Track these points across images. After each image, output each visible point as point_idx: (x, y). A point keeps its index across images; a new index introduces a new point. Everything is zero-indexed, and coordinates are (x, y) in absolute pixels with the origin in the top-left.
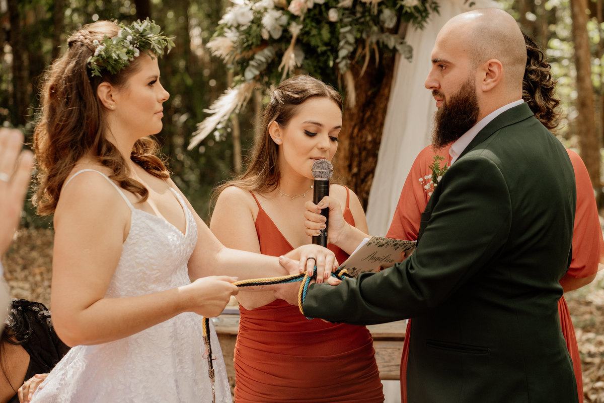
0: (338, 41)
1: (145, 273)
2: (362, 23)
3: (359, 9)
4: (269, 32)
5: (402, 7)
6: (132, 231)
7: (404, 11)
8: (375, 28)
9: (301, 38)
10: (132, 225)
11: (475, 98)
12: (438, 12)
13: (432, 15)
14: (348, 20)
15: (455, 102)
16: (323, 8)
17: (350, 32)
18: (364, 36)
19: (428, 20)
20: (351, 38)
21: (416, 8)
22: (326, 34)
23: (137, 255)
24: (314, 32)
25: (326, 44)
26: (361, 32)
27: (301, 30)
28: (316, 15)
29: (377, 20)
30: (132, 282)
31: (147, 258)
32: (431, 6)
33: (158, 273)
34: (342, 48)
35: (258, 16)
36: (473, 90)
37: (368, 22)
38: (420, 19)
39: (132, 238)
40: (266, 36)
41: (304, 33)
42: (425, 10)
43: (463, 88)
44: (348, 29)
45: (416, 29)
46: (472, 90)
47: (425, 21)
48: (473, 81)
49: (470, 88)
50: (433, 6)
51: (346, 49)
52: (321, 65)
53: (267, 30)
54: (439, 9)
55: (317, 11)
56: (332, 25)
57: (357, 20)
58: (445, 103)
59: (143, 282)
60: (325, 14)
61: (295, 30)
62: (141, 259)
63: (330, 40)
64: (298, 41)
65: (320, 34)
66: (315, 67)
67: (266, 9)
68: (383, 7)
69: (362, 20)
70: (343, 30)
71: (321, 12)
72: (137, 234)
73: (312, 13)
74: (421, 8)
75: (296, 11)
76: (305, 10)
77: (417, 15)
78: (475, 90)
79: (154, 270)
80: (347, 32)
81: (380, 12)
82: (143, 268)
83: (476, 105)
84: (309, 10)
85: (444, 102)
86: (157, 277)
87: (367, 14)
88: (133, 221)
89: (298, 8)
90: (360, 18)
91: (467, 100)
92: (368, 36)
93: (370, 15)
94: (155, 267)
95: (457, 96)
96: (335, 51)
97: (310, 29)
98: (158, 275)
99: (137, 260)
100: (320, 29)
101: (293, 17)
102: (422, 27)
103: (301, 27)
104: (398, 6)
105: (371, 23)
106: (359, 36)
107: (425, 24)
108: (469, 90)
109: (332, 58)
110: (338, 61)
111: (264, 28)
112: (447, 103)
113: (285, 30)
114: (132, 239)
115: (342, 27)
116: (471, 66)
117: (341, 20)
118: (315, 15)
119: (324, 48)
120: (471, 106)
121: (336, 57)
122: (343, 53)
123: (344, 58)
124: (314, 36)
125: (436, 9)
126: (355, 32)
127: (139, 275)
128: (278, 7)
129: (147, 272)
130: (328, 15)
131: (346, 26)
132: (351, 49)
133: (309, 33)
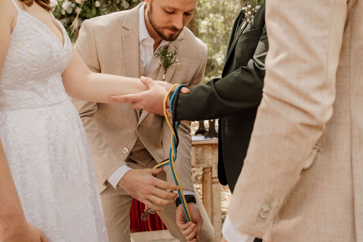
4: (66, 11)
6: (18, 28)
7: (133, 2)
9: (81, 15)
10: (17, 23)
14: (105, 6)
16: (92, 0)
22: (94, 11)
24: (88, 11)
27: (81, 11)
29: (119, 6)
30: (12, 76)
35: (60, 4)
37: (114, 7)
39: (16, 34)
40: (64, 13)
41: (83, 12)
44: (105, 9)
55: (89, 2)
56: (97, 8)
57: (109, 6)
59: (22, 77)
60: (93, 3)
61: (79, 11)
62: (24, 55)
63: (96, 15)
64: (80, 16)
65: (91, 12)
67: (64, 1)
70: (103, 10)
71: (91, 3)
72: (21, 32)
73: (87, 3)
75: (79, 2)
76: (83, 2)
80: (104, 11)
81: (121, 2)
84: (85, 2)
86: (36, 74)
87: (114, 3)
88: (18, 20)
93: (115, 4)
94: (36, 65)
97: (86, 10)
98: (37, 72)
100: (91, 10)
101: (78, 5)
103: (81, 9)
111: (63, 9)
113: (74, 10)
114: (16, 36)
115: (102, 9)
117: (101, 6)
118: (88, 4)
124: (88, 13)
126: (109, 11)
127: (20, 70)
128: (70, 0)
129: (27, 68)
130: (95, 4)
131: (104, 8)
133: (85, 12)
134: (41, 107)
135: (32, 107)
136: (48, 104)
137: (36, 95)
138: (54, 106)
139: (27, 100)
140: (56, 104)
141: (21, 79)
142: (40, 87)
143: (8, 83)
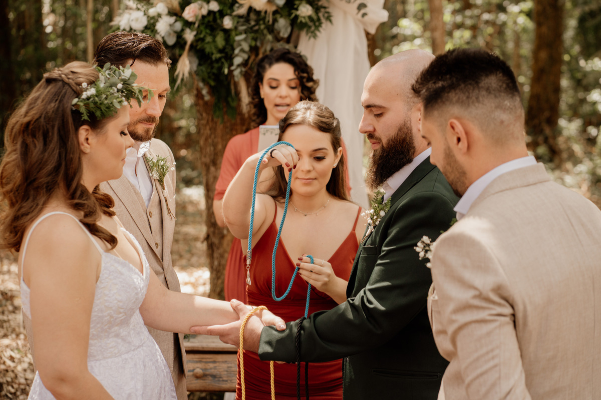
0: (233, 49)
1: (111, 317)
2: (256, 32)
3: (253, 16)
4: (163, 38)
5: (297, 17)
6: (103, 274)
7: (299, 21)
8: (270, 37)
9: (195, 44)
10: (102, 269)
11: (411, 138)
12: (330, 21)
13: (325, 25)
14: (243, 28)
15: (393, 143)
16: (217, 15)
17: (245, 40)
18: (258, 44)
19: (321, 29)
20: (246, 47)
21: (310, 17)
22: (220, 41)
23: (106, 298)
24: (209, 39)
25: (220, 51)
26: (255, 39)
27: (195, 36)
28: (211, 22)
29: (271, 29)
30: (98, 325)
31: (116, 301)
32: (324, 16)
33: (123, 316)
34: (237, 55)
35: (152, 21)
36: (410, 130)
37: (262, 31)
38: (313, 28)
39: (102, 282)
41: (198, 40)
42: (319, 19)
43: (400, 130)
44: (243, 36)
45: (310, 38)
46: (408, 130)
47: (319, 31)
48: (409, 122)
49: (407, 128)
50: (326, 15)
51: (241, 56)
52: (215, 71)
53: (160, 35)
54: (333, 19)
55: (211, 18)
56: (227, 32)
57: (251, 28)
58: (383, 145)
60: (219, 21)
61: (189, 36)
62: (110, 302)
63: (224, 48)
64: (192, 46)
65: (214, 41)
66: (209, 73)
67: (159, 15)
68: (278, 16)
69: (256, 28)
70: (238, 38)
71: (215, 20)
72: (106, 278)
73: (206, 20)
74: (315, 17)
75: (191, 17)
76: (200, 17)
77: (311, 24)
78: (411, 130)
79: (121, 313)
80: (241, 40)
81: (275, 21)
82: (111, 312)
83: (413, 144)
84: (203, 17)
85: (381, 145)
86: (122, 320)
87: (261, 22)
88: (103, 265)
89: (192, 14)
90: (254, 26)
91: (404, 140)
92: (262, 44)
93: (264, 23)
94: (122, 310)
95: (395, 138)
96: (230, 58)
97: (205, 36)
98: (123, 318)
99: (106, 304)
100: (214, 37)
101: (188, 24)
102: (315, 36)
103: (195, 33)
104: (293, 16)
105: (265, 32)
106: (253, 44)
107: (318, 33)
108: (406, 130)
109: (226, 65)
110: (233, 68)
111: (158, 33)
112: (384, 145)
113: (179, 36)
115: (237, 35)
116: (406, 108)
117: (236, 28)
118: (209, 22)
119: (218, 55)
120: (408, 145)
121: (231, 64)
122: (238, 61)
123: (239, 66)
124: (208, 43)
125: (329, 18)
126: (249, 40)
127: (106, 318)
128: (171, 13)
129: (114, 316)
130: (222, 22)
131: (240, 34)
132: (246, 56)
133: (203, 40)
134: (126, 353)
135: (117, 355)
136: (132, 349)
137: (120, 341)
138: (138, 349)
139: (112, 348)
140: (139, 347)
141: (106, 327)
142: (123, 332)
143: (94, 333)
